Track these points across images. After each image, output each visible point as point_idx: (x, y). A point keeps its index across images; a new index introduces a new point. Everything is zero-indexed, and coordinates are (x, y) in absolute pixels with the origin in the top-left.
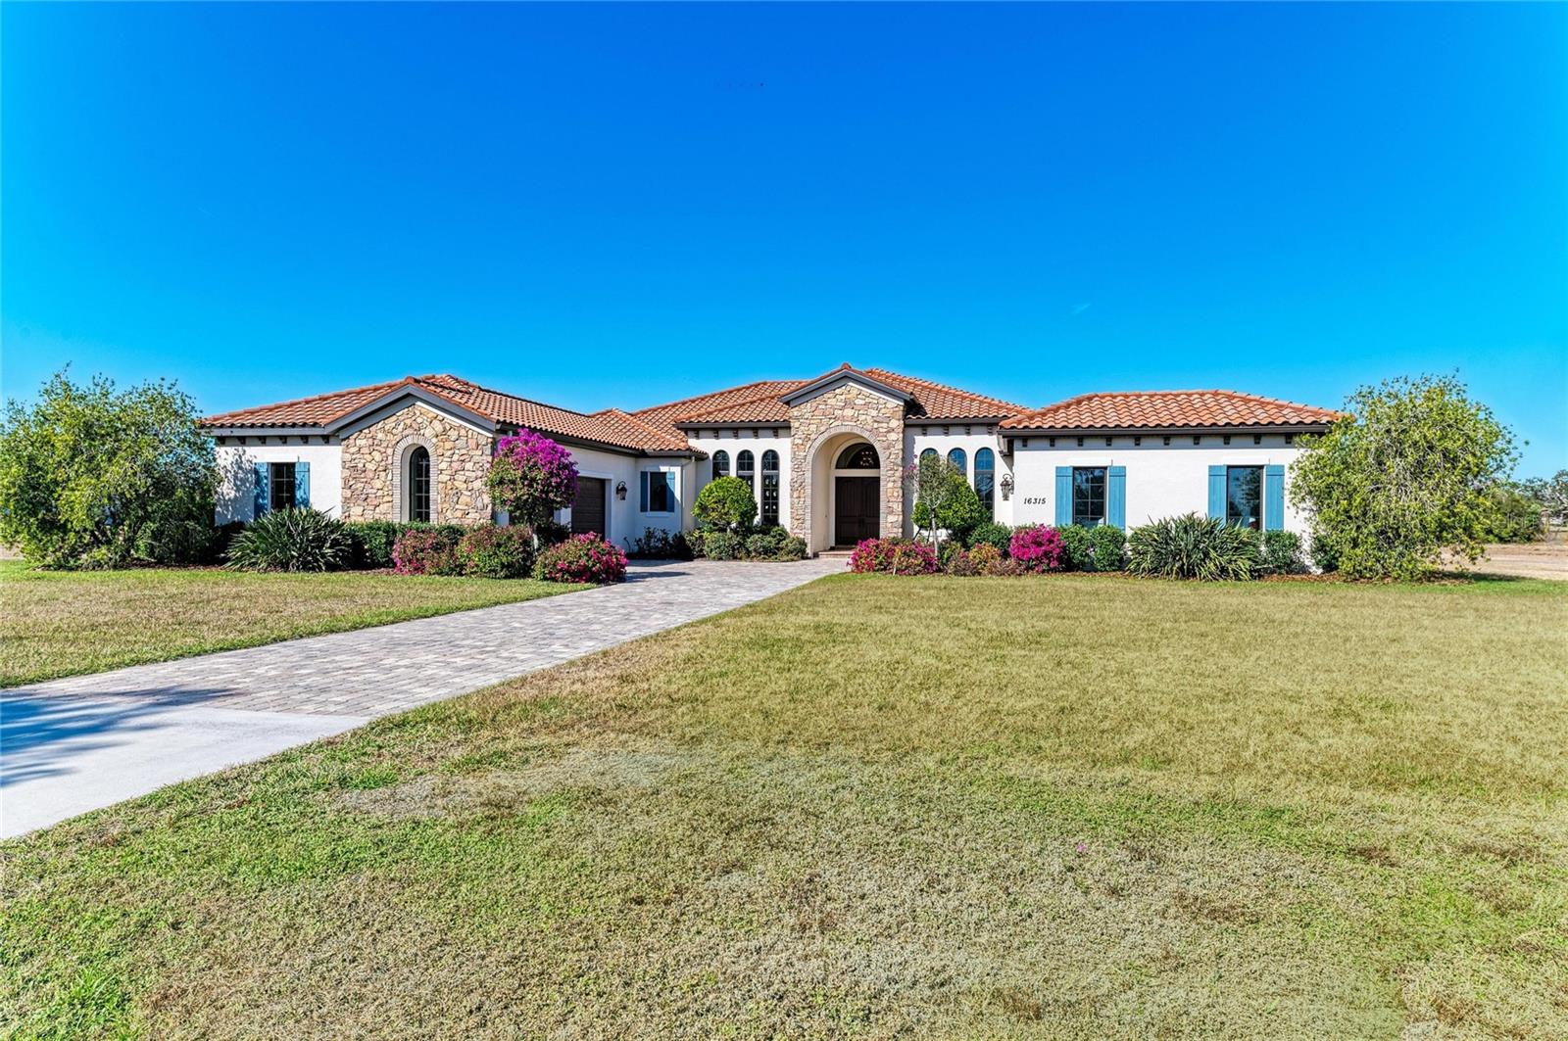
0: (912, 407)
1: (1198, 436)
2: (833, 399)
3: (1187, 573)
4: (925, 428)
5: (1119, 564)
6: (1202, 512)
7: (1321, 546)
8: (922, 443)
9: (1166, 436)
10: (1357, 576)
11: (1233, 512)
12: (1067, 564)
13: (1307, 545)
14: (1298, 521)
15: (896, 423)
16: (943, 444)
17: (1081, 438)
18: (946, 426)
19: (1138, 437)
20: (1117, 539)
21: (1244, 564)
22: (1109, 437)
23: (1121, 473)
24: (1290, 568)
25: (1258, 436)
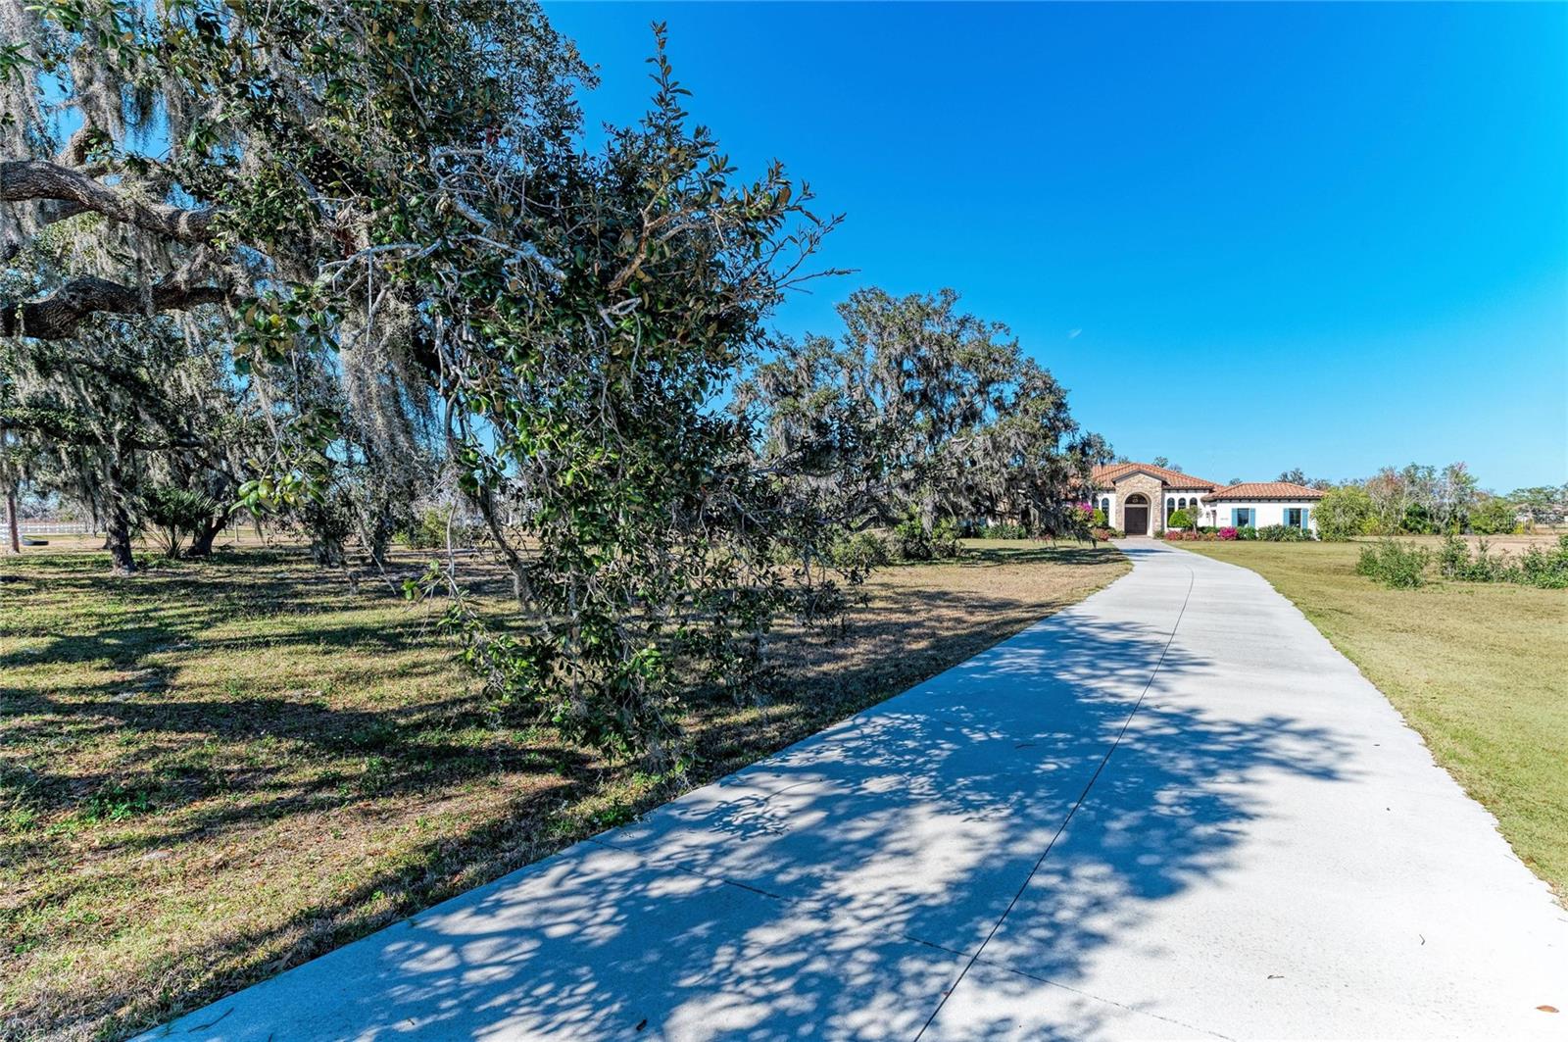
0: (1164, 483)
1: (1279, 499)
2: (1134, 480)
3: (1277, 540)
4: (1169, 490)
5: (1255, 538)
6: (1281, 523)
7: (1319, 533)
8: (1168, 496)
9: (1269, 499)
10: (1328, 540)
11: (1292, 522)
12: (1239, 538)
13: (1315, 532)
14: (1312, 525)
15: (1159, 489)
16: (1177, 496)
17: (1240, 500)
18: (1178, 490)
19: (1259, 500)
20: (1254, 531)
21: (1294, 537)
22: (1250, 499)
23: (1254, 510)
24: (1309, 539)
25: (1299, 499)
